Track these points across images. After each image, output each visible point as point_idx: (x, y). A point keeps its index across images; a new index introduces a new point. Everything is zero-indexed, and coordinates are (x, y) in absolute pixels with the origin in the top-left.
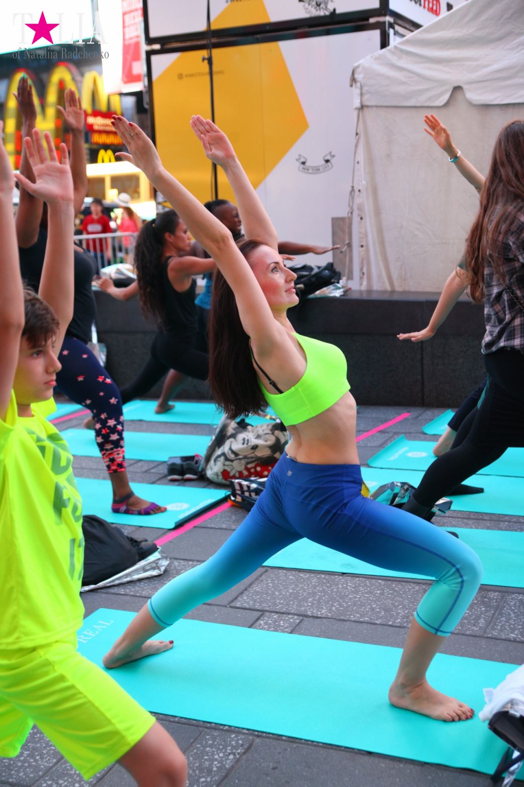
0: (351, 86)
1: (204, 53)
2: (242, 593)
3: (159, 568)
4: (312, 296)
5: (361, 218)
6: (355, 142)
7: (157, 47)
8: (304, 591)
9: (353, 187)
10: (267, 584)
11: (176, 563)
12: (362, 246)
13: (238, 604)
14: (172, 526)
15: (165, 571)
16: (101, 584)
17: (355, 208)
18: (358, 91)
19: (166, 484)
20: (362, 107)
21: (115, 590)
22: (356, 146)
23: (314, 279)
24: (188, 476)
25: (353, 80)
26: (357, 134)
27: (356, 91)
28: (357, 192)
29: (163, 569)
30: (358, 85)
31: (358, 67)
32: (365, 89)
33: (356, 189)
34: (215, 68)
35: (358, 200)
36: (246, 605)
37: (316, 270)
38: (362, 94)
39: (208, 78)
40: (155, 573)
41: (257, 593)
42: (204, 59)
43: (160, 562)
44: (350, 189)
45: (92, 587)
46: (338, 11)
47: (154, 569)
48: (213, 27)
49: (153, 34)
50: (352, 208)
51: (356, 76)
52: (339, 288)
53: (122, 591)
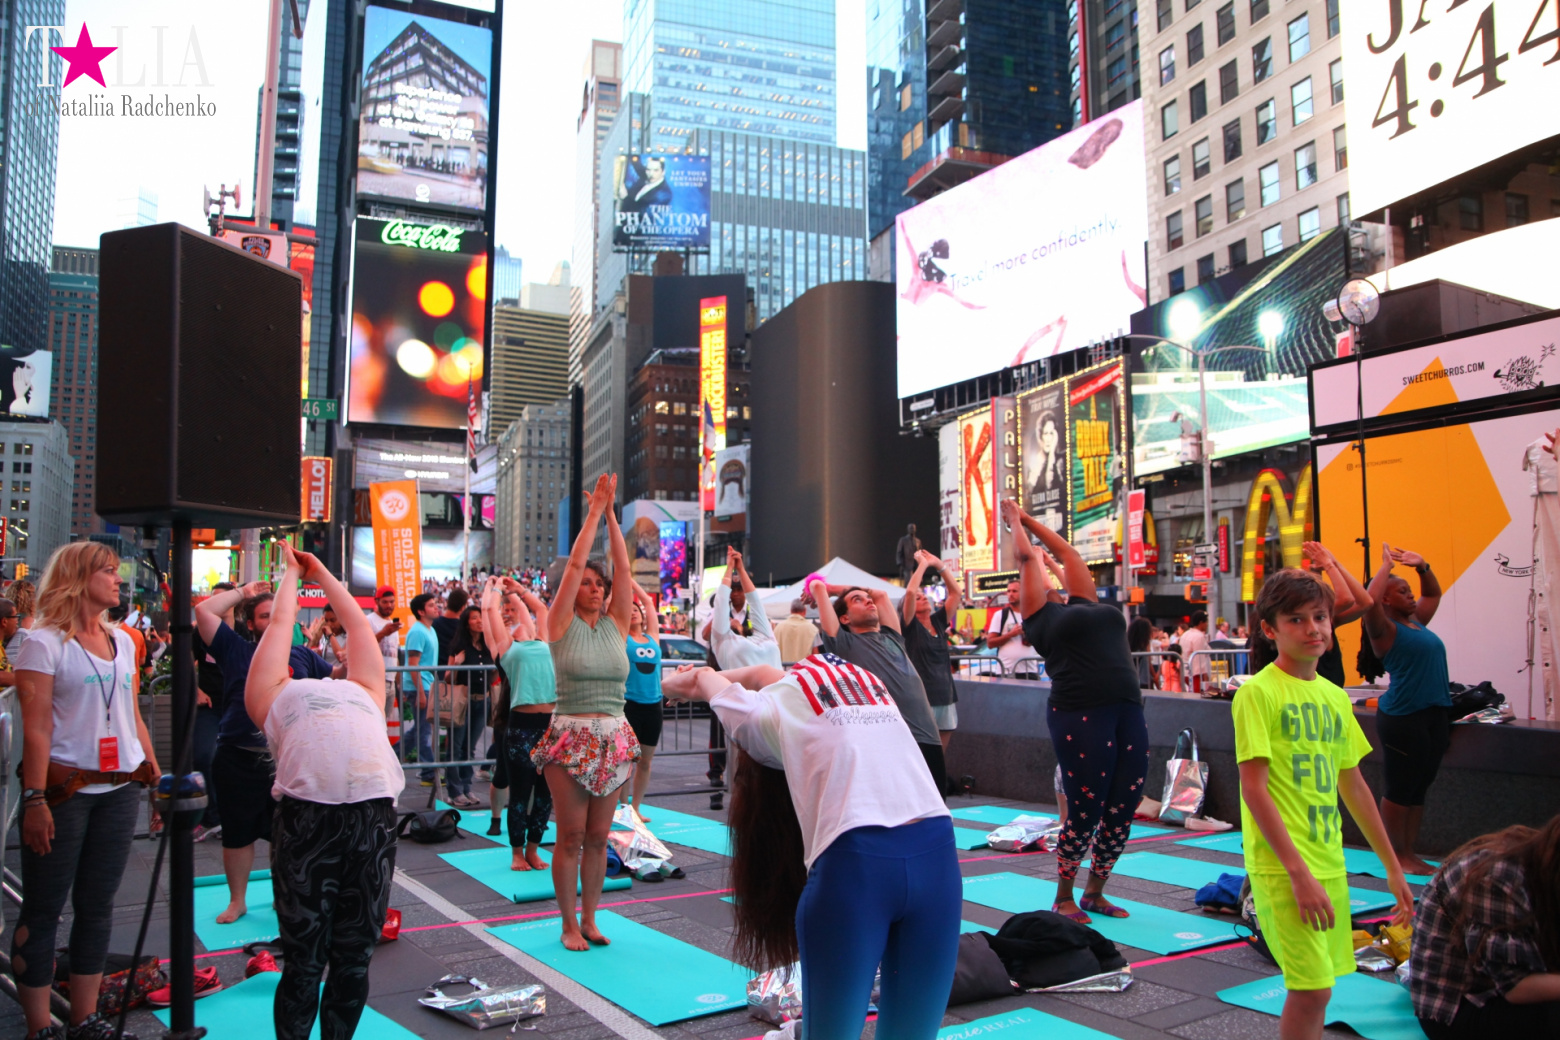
0: (1525, 469)
1: (1357, 443)
2: (1186, 1023)
3: (1119, 985)
4: (1458, 721)
5: (1545, 630)
6: (1532, 536)
7: (1323, 436)
8: (1260, 1033)
9: (1533, 591)
10: (1222, 1021)
11: (1142, 985)
12: (1547, 665)
13: (1174, 1031)
14: (1165, 953)
15: (1126, 989)
16: (1050, 988)
17: (1536, 616)
18: (1534, 475)
19: (1198, 914)
20: (1540, 494)
21: (1060, 996)
22: (1535, 540)
23: (1459, 701)
24: (1224, 909)
25: (1527, 463)
26: (1535, 526)
27: (1531, 474)
28: (1538, 597)
29: (1124, 986)
30: (1534, 468)
31: (1532, 448)
32: (1543, 472)
33: (1537, 592)
34: (1368, 459)
35: (1539, 607)
36: (1182, 1034)
37: (1468, 688)
38: (1539, 479)
39: (1360, 469)
40: (1114, 988)
41: (1205, 1025)
42: (1354, 447)
43: (1121, 978)
44: (1529, 592)
45: (1041, 989)
46: (1546, 385)
47: (1111, 984)
48: (1366, 415)
49: (1319, 423)
50: (1533, 616)
51: (1531, 458)
52: (1497, 714)
53: (1065, 997)
